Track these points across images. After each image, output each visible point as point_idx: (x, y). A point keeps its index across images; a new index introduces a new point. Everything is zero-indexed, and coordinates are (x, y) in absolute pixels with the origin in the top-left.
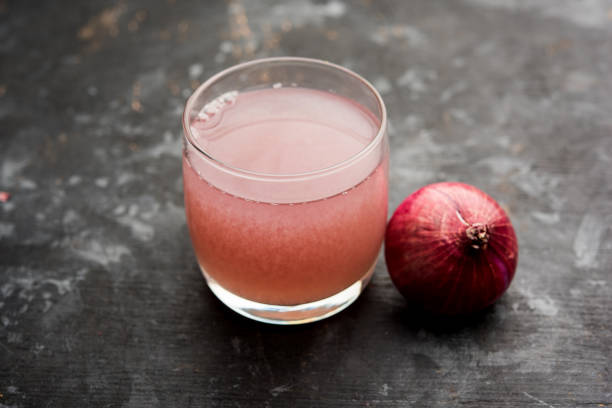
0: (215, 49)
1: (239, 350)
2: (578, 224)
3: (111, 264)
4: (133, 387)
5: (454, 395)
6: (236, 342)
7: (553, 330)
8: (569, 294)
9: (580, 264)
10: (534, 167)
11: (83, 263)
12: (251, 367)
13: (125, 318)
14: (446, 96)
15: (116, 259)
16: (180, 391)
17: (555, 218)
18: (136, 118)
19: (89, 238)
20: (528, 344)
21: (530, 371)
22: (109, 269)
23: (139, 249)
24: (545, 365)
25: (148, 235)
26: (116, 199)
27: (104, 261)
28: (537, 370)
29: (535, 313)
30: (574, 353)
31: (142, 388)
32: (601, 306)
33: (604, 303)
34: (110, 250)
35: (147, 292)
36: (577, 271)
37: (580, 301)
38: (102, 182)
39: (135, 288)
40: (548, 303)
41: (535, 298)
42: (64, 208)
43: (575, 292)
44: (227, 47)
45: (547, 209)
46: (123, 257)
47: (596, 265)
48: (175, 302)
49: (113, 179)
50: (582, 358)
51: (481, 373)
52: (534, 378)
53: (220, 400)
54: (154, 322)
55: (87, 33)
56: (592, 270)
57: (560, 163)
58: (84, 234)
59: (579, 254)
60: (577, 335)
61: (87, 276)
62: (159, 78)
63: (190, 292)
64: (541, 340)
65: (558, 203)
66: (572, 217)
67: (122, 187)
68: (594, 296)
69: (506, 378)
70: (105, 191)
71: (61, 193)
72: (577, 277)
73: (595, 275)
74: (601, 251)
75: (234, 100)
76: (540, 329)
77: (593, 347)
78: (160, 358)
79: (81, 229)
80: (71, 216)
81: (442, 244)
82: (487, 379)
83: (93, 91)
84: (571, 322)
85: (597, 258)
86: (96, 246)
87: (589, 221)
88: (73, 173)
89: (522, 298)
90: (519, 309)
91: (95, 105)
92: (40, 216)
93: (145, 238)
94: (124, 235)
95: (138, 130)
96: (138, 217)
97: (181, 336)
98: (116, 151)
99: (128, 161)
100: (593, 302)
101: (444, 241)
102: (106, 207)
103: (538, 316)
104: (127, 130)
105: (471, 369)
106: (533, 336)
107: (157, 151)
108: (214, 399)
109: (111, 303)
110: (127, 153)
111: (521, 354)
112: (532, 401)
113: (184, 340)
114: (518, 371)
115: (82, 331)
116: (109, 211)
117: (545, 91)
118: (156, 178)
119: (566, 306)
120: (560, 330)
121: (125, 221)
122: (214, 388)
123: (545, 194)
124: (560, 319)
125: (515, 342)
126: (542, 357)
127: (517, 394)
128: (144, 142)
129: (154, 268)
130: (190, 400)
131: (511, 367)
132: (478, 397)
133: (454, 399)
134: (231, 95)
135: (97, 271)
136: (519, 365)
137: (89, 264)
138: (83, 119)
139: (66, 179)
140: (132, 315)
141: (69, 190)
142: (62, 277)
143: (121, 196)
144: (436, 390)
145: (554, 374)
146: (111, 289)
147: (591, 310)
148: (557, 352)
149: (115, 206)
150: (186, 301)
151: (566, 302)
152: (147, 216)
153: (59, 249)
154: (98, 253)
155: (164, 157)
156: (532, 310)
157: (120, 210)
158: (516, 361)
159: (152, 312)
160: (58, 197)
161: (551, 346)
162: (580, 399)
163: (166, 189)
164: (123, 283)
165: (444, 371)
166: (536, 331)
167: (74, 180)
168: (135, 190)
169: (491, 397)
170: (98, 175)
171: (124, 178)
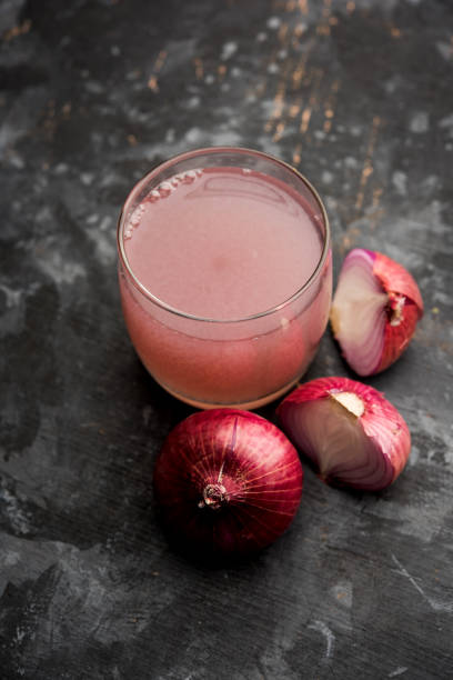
0: (260, 23)
1: (147, 422)
3: (64, 284)
4: (40, 432)
5: (325, 536)
6: (147, 411)
11: (37, 274)
12: (150, 443)
13: (57, 352)
15: (70, 279)
16: (78, 450)
18: (146, 101)
19: (53, 246)
20: (421, 502)
21: (410, 533)
22: (60, 289)
23: (96, 273)
24: (428, 532)
25: (109, 258)
26: (93, 204)
27: (58, 279)
28: (417, 535)
29: (448, 468)
31: (47, 436)
34: (68, 267)
35: (85, 328)
38: (87, 179)
39: (77, 319)
42: (40, 203)
44: (274, 23)
46: (78, 278)
48: (108, 348)
49: (98, 179)
51: (362, 521)
52: (411, 543)
53: (109, 469)
54: (81, 365)
58: (50, 239)
61: (37, 291)
62: (187, 50)
64: (438, 502)
67: (104, 189)
69: (383, 534)
70: (86, 189)
71: (44, 182)
76: (443, 490)
78: (73, 408)
79: (49, 233)
80: (44, 215)
82: (363, 529)
83: (115, 51)
86: (57, 259)
89: (443, 446)
90: (433, 459)
91: (107, 70)
92: (17, 206)
93: (105, 262)
95: (143, 118)
96: (107, 233)
97: (100, 389)
98: (113, 141)
99: (120, 158)
102: (80, 212)
103: (448, 472)
104: (133, 114)
105: (355, 513)
106: (432, 494)
108: (106, 468)
109: (49, 330)
111: (410, 512)
112: (396, 568)
113: (101, 394)
114: (399, 529)
115: (14, 355)
116: (83, 218)
121: (93, 234)
122: (110, 456)
125: (411, 496)
126: (430, 521)
127: (385, 555)
129: (103, 301)
130: (85, 462)
131: (395, 523)
132: (346, 545)
133: (323, 540)
135: (49, 289)
136: (402, 523)
137: (44, 278)
138: (95, 87)
139: (54, 164)
141: (52, 178)
142: (14, 287)
143: (99, 201)
144: (311, 525)
145: (432, 544)
146: (54, 314)
148: (447, 520)
149: (89, 213)
153: (23, 252)
154: (56, 268)
156: (445, 464)
157: (93, 219)
158: (402, 518)
160: (41, 185)
161: (444, 511)
162: (442, 580)
164: (69, 310)
165: (328, 506)
166: (438, 491)
167: (62, 168)
169: (360, 550)
171: (109, 179)
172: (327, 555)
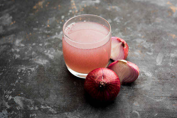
0: (68, 12)
1: (75, 85)
2: (157, 55)
3: (44, 64)
4: (51, 93)
5: (127, 95)
6: (75, 83)
7: (150, 80)
8: (155, 72)
9: (157, 65)
10: (147, 41)
11: (37, 64)
12: (78, 88)
13: (48, 77)
14: (125, 23)
15: (45, 63)
16: (62, 94)
17: (152, 53)
18: (48, 29)
19: (38, 58)
20: (144, 83)
21: (145, 89)
22: (43, 65)
23: (51, 61)
24: (149, 88)
25: (53, 57)
26: (44, 49)
27: (42, 64)
28: (146, 89)
29: (146, 76)
30: (155, 85)
31: (53, 93)
32: (162, 74)
33: (163, 74)
34: (43, 61)
35: (53, 71)
36: (157, 66)
37: (157, 73)
38: (41, 45)
39: (50, 70)
40: (150, 74)
41: (146, 72)
42: (32, 51)
43: (156, 71)
44: (70, 11)
45: (150, 52)
46: (47, 63)
47: (161, 65)
48: (60, 73)
49: (43, 44)
50: (157, 86)
51: (133, 90)
52: (146, 91)
53: (71, 96)
54: (55, 78)
55: (35, 7)
56: (160, 66)
57: (153, 40)
58: (37, 57)
59: (157, 62)
60: (156, 81)
61: (38, 67)
62: (54, 19)
63: (63, 71)
64: (148, 82)
65: (152, 50)
66: (156, 53)
67: (46, 46)
68: (161, 72)
69: (139, 91)
70: (41, 47)
71: (31, 47)
72: (157, 67)
73: (161, 67)
74: (162, 61)
75: (74, 25)
76: (147, 80)
77: (160, 84)
78: (57, 86)
79: (36, 56)
80: (33, 53)
83: (37, 22)
84: (155, 78)
85: (162, 63)
86: (40, 60)
87: (160, 54)
88: (33, 43)
89: (143, 72)
90: (142, 75)
91: (37, 26)
92: (26, 53)
93: (52, 58)
94: (47, 57)
95: (49, 32)
96: (50, 53)
97: (62, 81)
98: (44, 37)
99: (47, 40)
100: (160, 73)
102: (42, 51)
103: (147, 77)
104: (46, 32)
105: (131, 89)
106: (146, 81)
107: (54, 37)
108: (70, 96)
109: (44, 74)
110: (47, 38)
111: (143, 85)
112: (145, 96)
113: (62, 82)
114: (142, 89)
115: (38, 80)
116: (43, 52)
117: (150, 23)
118: (54, 44)
119: (154, 74)
120: (152, 80)
121: (47, 54)
122: (70, 93)
123: (149, 48)
124: (152, 77)
125: (141, 83)
126: (148, 86)
127: (142, 94)
128: (50, 35)
129: (54, 65)
130: (64, 96)
131: (140, 88)
132: (132, 95)
134: (74, 23)
135: (41, 66)
136: (142, 88)
137: (39, 64)
138: (35, 29)
139: (32, 44)
140: (49, 76)
141: (33, 47)
142: (32, 67)
143: (45, 48)
144: (123, 93)
145: (151, 90)
146: (44, 70)
147: (160, 75)
148: (151, 85)
149: (44, 50)
150: (63, 73)
151: (154, 73)
152: (52, 53)
153: (31, 61)
154: (41, 62)
155: (56, 38)
156: (146, 75)
157: (46, 51)
158: (142, 87)
159: (54, 76)
160: (30, 48)
161: (150, 83)
162: (156, 96)
163: (57, 46)
164: (47, 69)
165: (125, 89)
166: (146, 80)
167: (34, 44)
168: (49, 47)
169: (136, 95)
170: (40, 43)
171: (46, 44)
172: (129, 98)
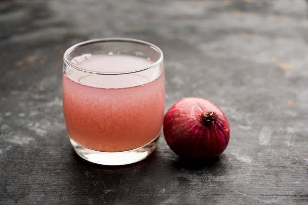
1: (88, 176)
2: (260, 130)
3: (24, 144)
4: (31, 190)
5: (200, 192)
6: (87, 173)
7: (249, 168)
8: (256, 155)
9: (262, 144)
10: (238, 110)
11: (9, 144)
12: (93, 182)
13: (29, 164)
14: (194, 86)
15: (27, 142)
16: (56, 192)
17: (249, 128)
18: (41, 93)
19: (13, 135)
20: (237, 173)
21: (238, 183)
22: (22, 146)
23: (38, 138)
24: (247, 181)
25: (44, 133)
26: (28, 121)
27: (20, 143)
28: (242, 183)
29: (240, 161)
30: (260, 176)
31: (37, 190)
32: (273, 159)
33: (275, 158)
34: (24, 139)
35: (41, 154)
36: (261, 146)
37: (262, 157)
38: (22, 115)
39: (37, 152)
40: (246, 158)
41: (240, 156)
43: (260, 154)
45: (245, 124)
46: (30, 142)
47: (270, 144)
48: (56, 158)
49: (28, 113)
50: (264, 178)
51: (213, 184)
52: (240, 186)
53: (76, 195)
54: (44, 165)
55: (19, 63)
56: (268, 146)
57: (251, 109)
58: (11, 133)
59: (261, 140)
60: (262, 170)
61: (11, 148)
62: (54, 79)
63: (64, 154)
64: (244, 172)
65: (249, 122)
66: (257, 128)
67: (32, 117)
68: (269, 155)
69: (226, 186)
70: (23, 118)
72: (261, 149)
73: (269, 148)
74: (272, 139)
76: (243, 168)
77: (270, 174)
78: (47, 179)
79: (10, 131)
80: (5, 127)
81: (191, 120)
82: (216, 186)
83: (20, 83)
84: (258, 165)
85: (270, 142)
86: (17, 137)
87: (265, 128)
88: (7, 111)
89: (233, 156)
90: (232, 160)
91: (21, 88)
93: (42, 135)
94: (32, 133)
95: (42, 97)
96: (39, 127)
98: (31, 103)
99: (36, 107)
100: (269, 158)
101: (192, 118)
102: (23, 123)
103: (242, 163)
104: (36, 97)
105: (209, 183)
106: (239, 170)
107: (51, 104)
108: (74, 194)
109: (22, 159)
110: (35, 105)
111: (233, 177)
112: (239, 194)
113: (59, 172)
114: (232, 183)
115: (7, 169)
116: (25, 125)
117: (242, 84)
118: (49, 114)
119: (256, 159)
120: (253, 168)
121: (33, 129)
122: (74, 190)
123: (243, 119)
124: (252, 164)
125: (230, 173)
126: (244, 178)
127: (232, 192)
128: (44, 101)
129: (46, 146)
130: (61, 195)
131: (229, 182)
132: (212, 193)
133: (199, 194)
134: (88, 55)
135: (17, 147)
136: (232, 181)
137: (13, 144)
138: (15, 93)
139: (3, 114)
140: (33, 163)
141: (5, 117)
143: (31, 120)
144: (190, 190)
145: (250, 184)
146: (23, 153)
147: (268, 161)
148: (251, 176)
149: (28, 123)
150: (62, 158)
152: (44, 127)
154: (18, 140)
155: (54, 106)
156: (238, 161)
157: (30, 125)
158: (231, 179)
159: (44, 162)
161: (248, 174)
162: (264, 194)
163: (54, 117)
164: (30, 151)
165: (194, 183)
166: (240, 168)
167: (8, 114)
168: (39, 118)
169: (219, 193)
170: (20, 112)
171: (33, 113)
172: (204, 198)
